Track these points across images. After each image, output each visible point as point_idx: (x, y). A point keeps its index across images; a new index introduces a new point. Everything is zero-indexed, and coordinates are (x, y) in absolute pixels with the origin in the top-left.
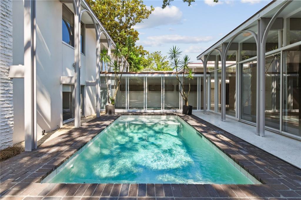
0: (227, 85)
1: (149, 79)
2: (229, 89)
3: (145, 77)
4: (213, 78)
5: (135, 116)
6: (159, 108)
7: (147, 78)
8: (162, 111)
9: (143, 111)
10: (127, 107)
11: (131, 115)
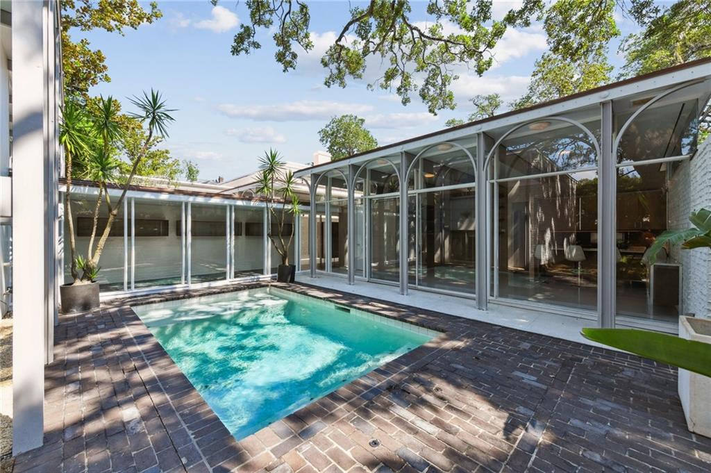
0: (334, 225)
1: (195, 207)
2: (338, 232)
3: (186, 204)
4: (323, 213)
5: (171, 302)
6: (223, 276)
7: (192, 204)
8: (230, 281)
9: (180, 288)
10: (129, 283)
11: (161, 301)
